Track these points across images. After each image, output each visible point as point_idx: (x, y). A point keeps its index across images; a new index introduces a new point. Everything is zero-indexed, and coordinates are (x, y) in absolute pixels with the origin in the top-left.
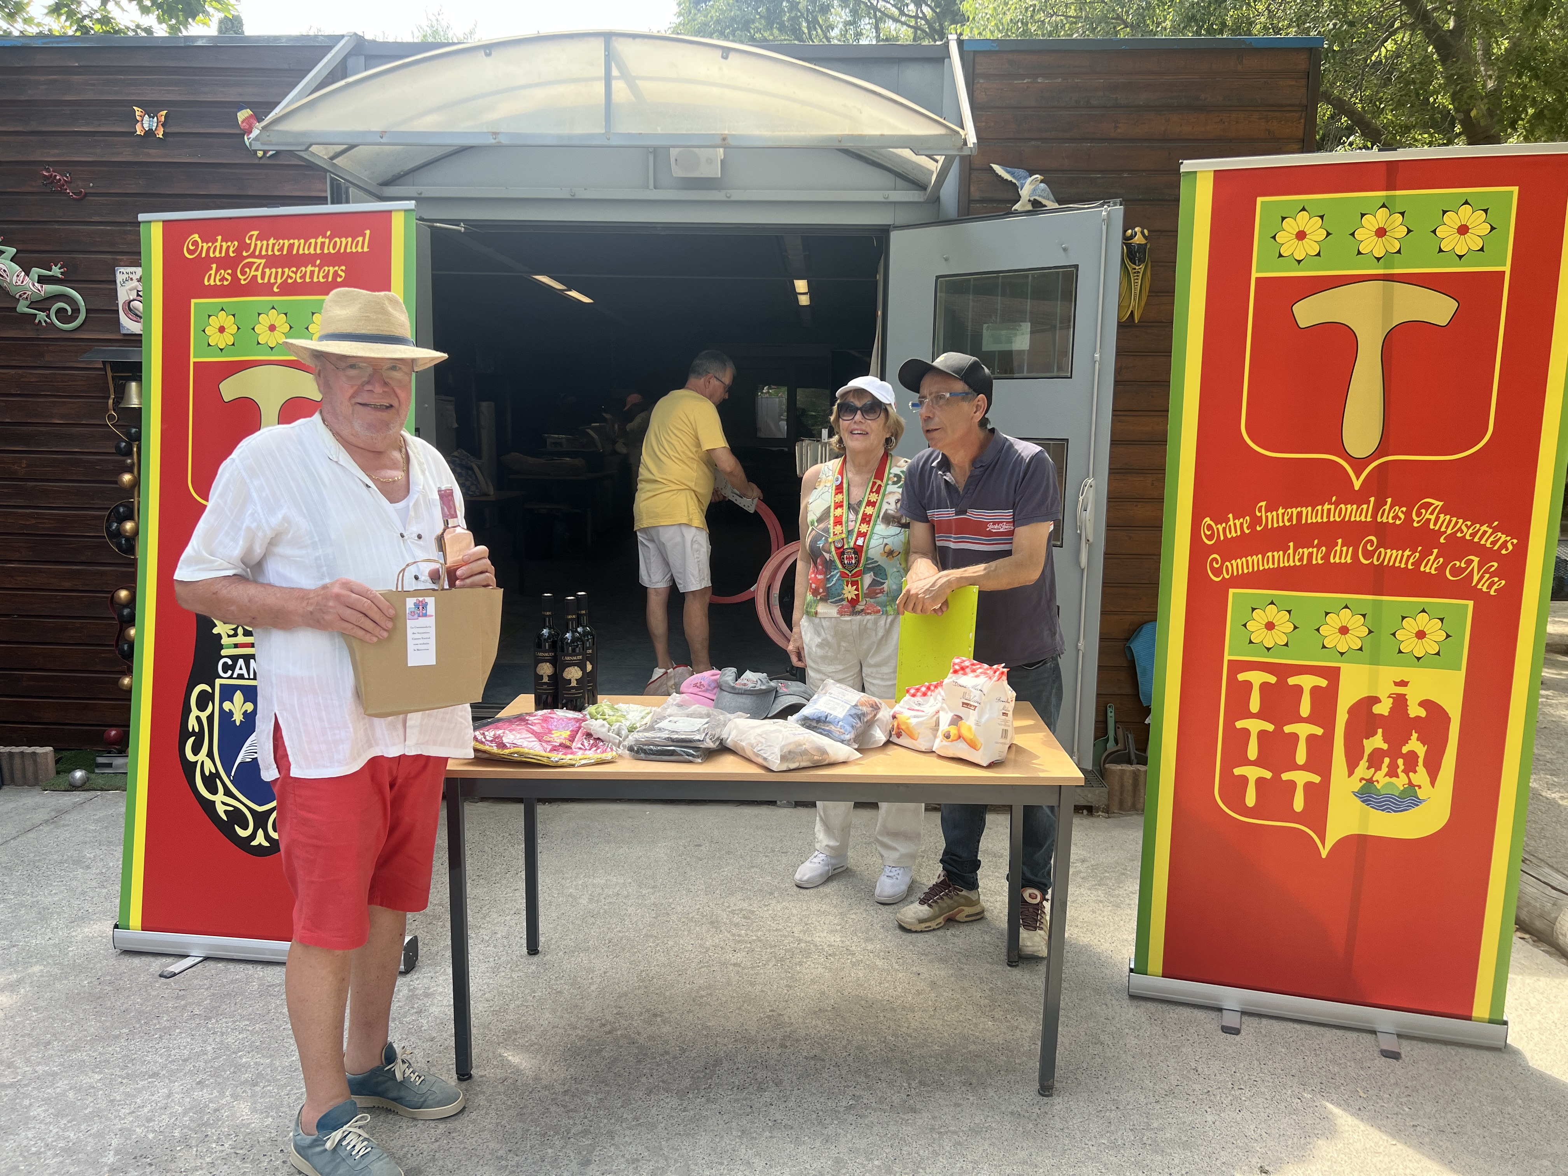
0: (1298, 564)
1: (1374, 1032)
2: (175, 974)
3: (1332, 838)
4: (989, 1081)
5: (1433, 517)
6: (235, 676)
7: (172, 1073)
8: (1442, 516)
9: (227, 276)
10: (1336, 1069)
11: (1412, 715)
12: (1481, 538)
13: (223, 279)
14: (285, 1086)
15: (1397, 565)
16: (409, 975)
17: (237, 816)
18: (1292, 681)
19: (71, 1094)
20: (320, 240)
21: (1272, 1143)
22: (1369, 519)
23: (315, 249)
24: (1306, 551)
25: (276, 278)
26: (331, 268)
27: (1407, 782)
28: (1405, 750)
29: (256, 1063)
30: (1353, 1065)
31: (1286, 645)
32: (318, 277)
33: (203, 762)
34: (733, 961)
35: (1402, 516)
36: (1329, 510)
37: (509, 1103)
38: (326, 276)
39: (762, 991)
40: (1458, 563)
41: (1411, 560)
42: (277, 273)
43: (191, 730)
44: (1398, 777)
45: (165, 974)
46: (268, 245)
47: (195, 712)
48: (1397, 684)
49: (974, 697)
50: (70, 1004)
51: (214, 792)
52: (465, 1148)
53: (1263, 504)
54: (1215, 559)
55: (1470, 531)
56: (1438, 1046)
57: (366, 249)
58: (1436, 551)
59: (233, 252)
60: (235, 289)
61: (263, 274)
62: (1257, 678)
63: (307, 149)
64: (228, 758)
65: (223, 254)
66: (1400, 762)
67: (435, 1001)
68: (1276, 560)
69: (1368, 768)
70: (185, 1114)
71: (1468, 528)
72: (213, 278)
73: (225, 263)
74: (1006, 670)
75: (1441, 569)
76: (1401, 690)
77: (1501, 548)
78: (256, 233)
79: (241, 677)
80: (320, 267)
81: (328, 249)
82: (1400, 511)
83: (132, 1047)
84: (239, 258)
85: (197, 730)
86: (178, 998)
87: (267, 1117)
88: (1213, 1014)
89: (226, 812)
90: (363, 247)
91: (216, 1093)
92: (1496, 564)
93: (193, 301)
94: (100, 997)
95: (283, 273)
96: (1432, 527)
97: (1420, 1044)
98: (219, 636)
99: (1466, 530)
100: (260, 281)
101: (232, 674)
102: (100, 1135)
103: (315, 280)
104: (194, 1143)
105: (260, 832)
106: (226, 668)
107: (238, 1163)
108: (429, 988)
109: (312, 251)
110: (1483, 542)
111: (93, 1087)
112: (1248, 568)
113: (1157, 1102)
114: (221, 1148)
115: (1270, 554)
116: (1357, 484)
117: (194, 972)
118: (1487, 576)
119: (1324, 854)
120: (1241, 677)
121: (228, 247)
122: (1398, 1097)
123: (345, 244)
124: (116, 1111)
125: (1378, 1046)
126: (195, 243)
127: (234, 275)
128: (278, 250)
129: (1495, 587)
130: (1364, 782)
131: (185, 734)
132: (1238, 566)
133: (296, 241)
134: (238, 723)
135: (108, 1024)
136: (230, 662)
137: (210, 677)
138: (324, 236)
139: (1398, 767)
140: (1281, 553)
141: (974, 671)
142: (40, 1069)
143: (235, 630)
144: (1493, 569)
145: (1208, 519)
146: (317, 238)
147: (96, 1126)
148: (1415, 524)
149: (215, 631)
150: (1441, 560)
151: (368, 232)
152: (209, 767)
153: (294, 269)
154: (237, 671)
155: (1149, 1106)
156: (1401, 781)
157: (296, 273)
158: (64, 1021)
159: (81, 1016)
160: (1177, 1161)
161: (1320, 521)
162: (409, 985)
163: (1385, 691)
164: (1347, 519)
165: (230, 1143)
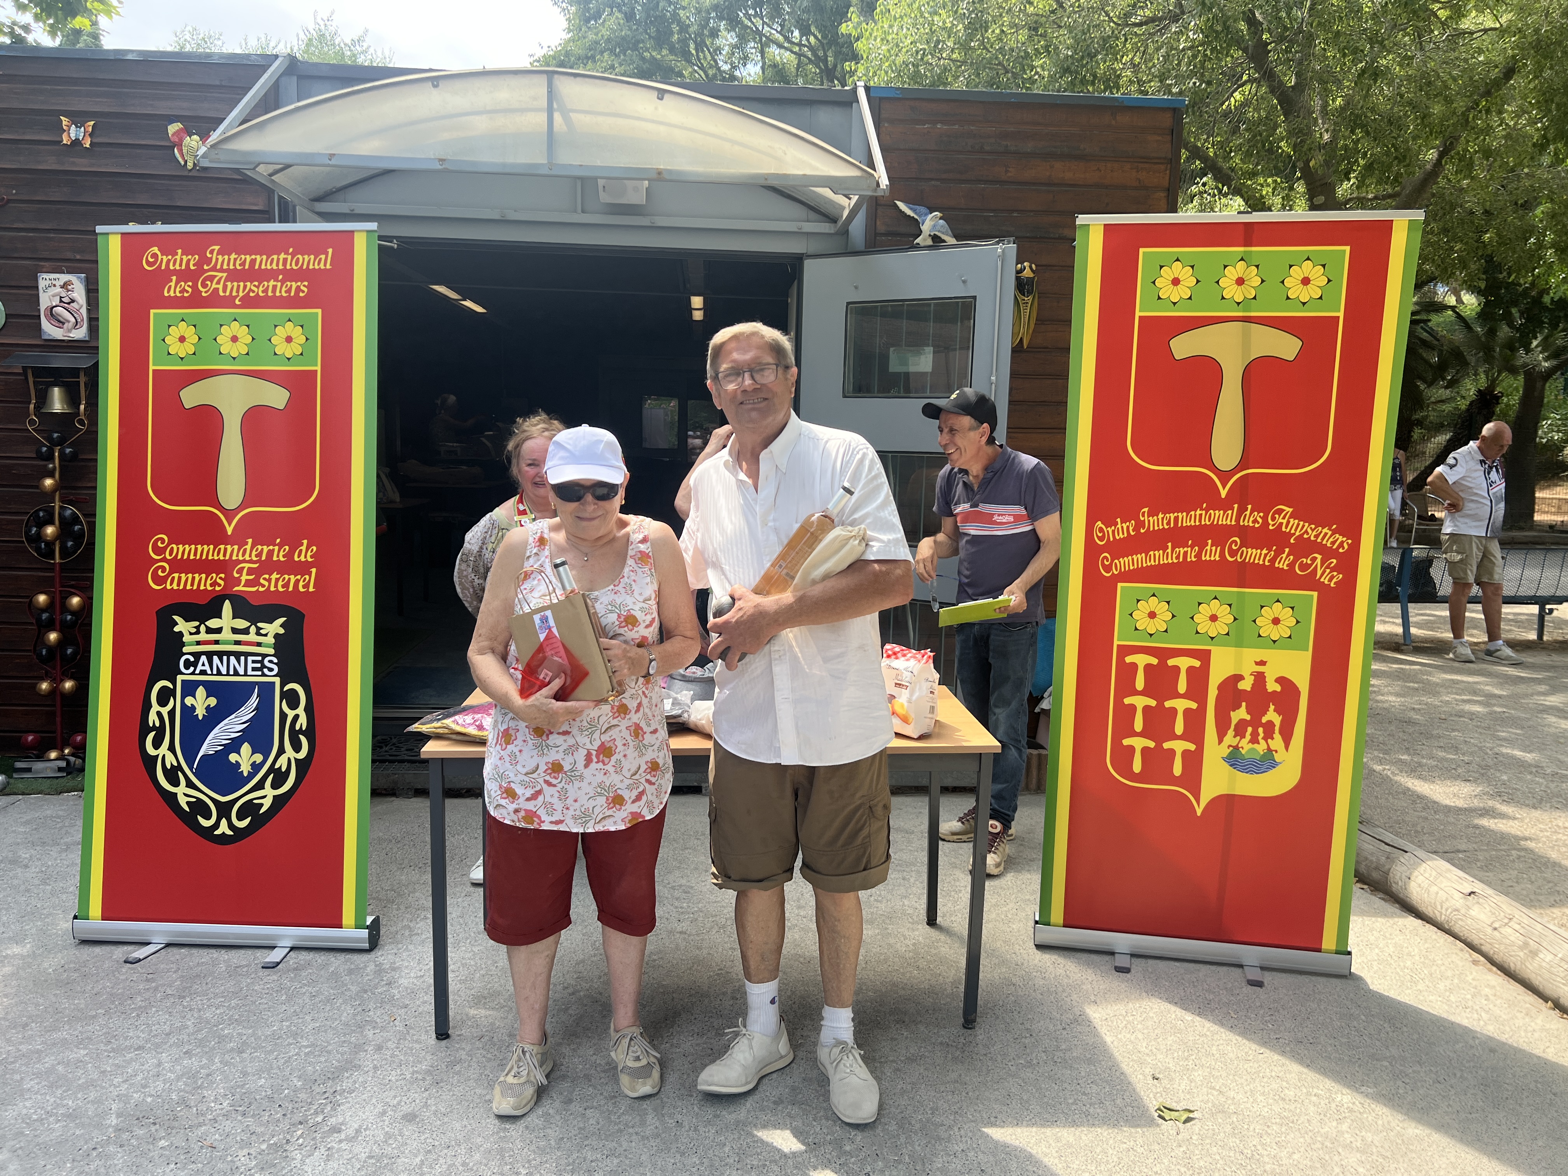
0: (1175, 561)
1: (1241, 966)
2: (140, 960)
3: (1205, 798)
4: (919, 1019)
5: (1285, 521)
6: (197, 672)
7: (157, 1046)
8: (1292, 520)
9: (187, 288)
10: (1211, 997)
11: (1269, 691)
12: (1323, 539)
13: (183, 291)
14: (271, 1052)
15: (1256, 561)
16: (373, 953)
17: (198, 807)
18: (1171, 662)
19: (60, 1068)
20: (282, 256)
21: (1162, 1056)
22: (1233, 523)
23: (277, 265)
24: (1182, 550)
25: (238, 291)
26: (294, 283)
27: (1266, 747)
28: (1264, 720)
29: (239, 1034)
30: (1225, 993)
31: (1166, 631)
32: (280, 292)
33: (164, 756)
34: (679, 929)
35: (1260, 520)
36: (1201, 515)
37: (489, 1056)
38: (289, 291)
39: (709, 954)
40: (1305, 560)
41: (1268, 558)
42: (239, 286)
43: (151, 725)
44: (1259, 743)
45: (130, 960)
46: (229, 260)
47: (155, 707)
48: (1257, 663)
49: (906, 677)
50: (39, 990)
51: (176, 784)
52: (454, 1095)
53: (1146, 510)
54: (1106, 557)
55: (1314, 533)
56: (1293, 975)
57: (328, 267)
58: (1287, 550)
59: (194, 265)
60: (195, 301)
61: (225, 287)
62: (1141, 660)
63: (254, 169)
64: (190, 752)
65: (183, 267)
66: (1261, 730)
67: (403, 974)
68: (1157, 558)
69: (1235, 737)
70: (178, 1079)
71: (1313, 530)
72: (173, 289)
73: (185, 275)
74: (932, 654)
75: (1291, 565)
76: (1260, 669)
77: (1338, 547)
78: (217, 248)
79: (203, 673)
80: (283, 282)
81: (291, 265)
82: (1258, 516)
83: (111, 1025)
84: (200, 271)
85: (157, 724)
86: (147, 980)
87: (260, 1078)
88: (1107, 958)
89: (188, 803)
90: (325, 265)
91: (204, 1061)
92: (1335, 561)
93: (152, 311)
94: (68, 983)
95: (245, 287)
96: (1284, 529)
97: (1279, 975)
98: (181, 634)
99: (1311, 532)
100: (221, 294)
101: (195, 670)
102: (98, 1101)
103: (278, 294)
104: (192, 1104)
105: (224, 822)
106: (188, 664)
107: (239, 1118)
108: (395, 963)
109: (275, 267)
110: (1324, 542)
111: (81, 1061)
112: (1133, 565)
113: (1064, 1029)
114: (220, 1107)
115: (1152, 553)
116: (1224, 493)
117: (158, 958)
118: (1328, 571)
119: (1199, 812)
120: (1129, 659)
121: (188, 261)
122: (1263, 1016)
123: (307, 261)
124: (109, 1080)
125: (1245, 977)
126: (155, 256)
127: (194, 287)
128: (240, 265)
129: (1335, 580)
130: (1231, 748)
131: (145, 729)
132: (1126, 563)
133: (258, 257)
134: (200, 718)
135: (82, 1006)
136: (192, 659)
137: (172, 673)
138: (287, 253)
139: (1259, 735)
140: (1161, 552)
141: (904, 655)
142: (24, 1048)
143: (198, 628)
144: (1333, 565)
145: (1099, 523)
146: (279, 255)
147: (92, 1094)
148: (1271, 527)
149: (176, 629)
150: (1292, 557)
151: (330, 251)
152: (170, 760)
153: (256, 283)
154: (200, 668)
155: (1058, 1033)
156: (1261, 747)
157: (258, 287)
158: (37, 1005)
159: (54, 1000)
160: (1083, 1074)
161: (1193, 524)
162: (375, 962)
163: (1248, 669)
164: (1215, 523)
165: (228, 1102)
